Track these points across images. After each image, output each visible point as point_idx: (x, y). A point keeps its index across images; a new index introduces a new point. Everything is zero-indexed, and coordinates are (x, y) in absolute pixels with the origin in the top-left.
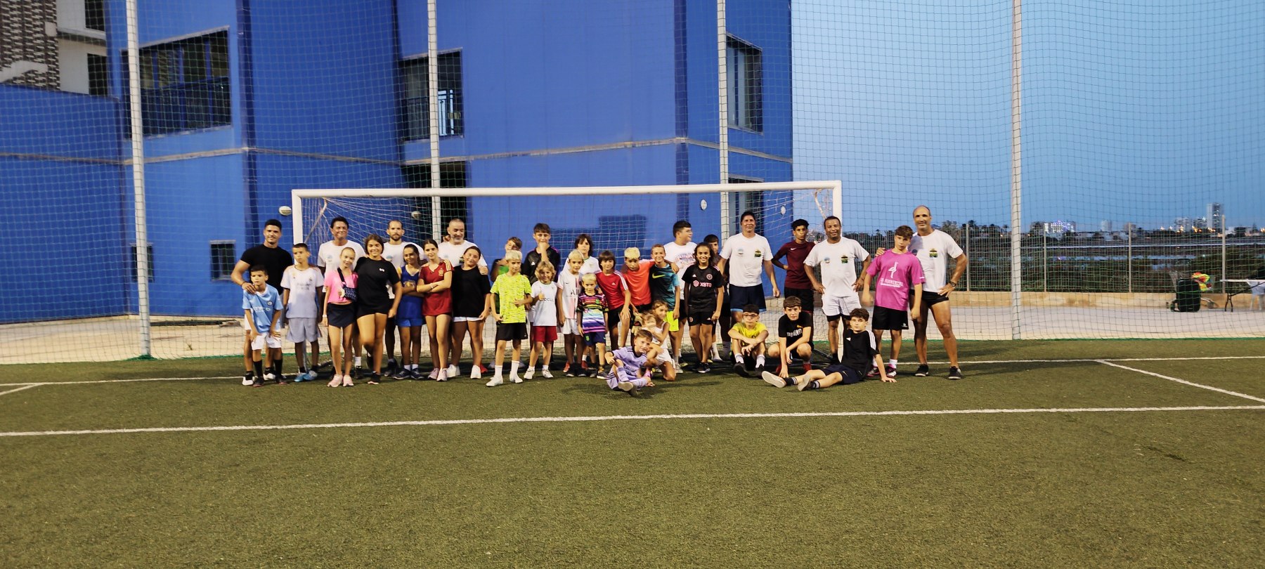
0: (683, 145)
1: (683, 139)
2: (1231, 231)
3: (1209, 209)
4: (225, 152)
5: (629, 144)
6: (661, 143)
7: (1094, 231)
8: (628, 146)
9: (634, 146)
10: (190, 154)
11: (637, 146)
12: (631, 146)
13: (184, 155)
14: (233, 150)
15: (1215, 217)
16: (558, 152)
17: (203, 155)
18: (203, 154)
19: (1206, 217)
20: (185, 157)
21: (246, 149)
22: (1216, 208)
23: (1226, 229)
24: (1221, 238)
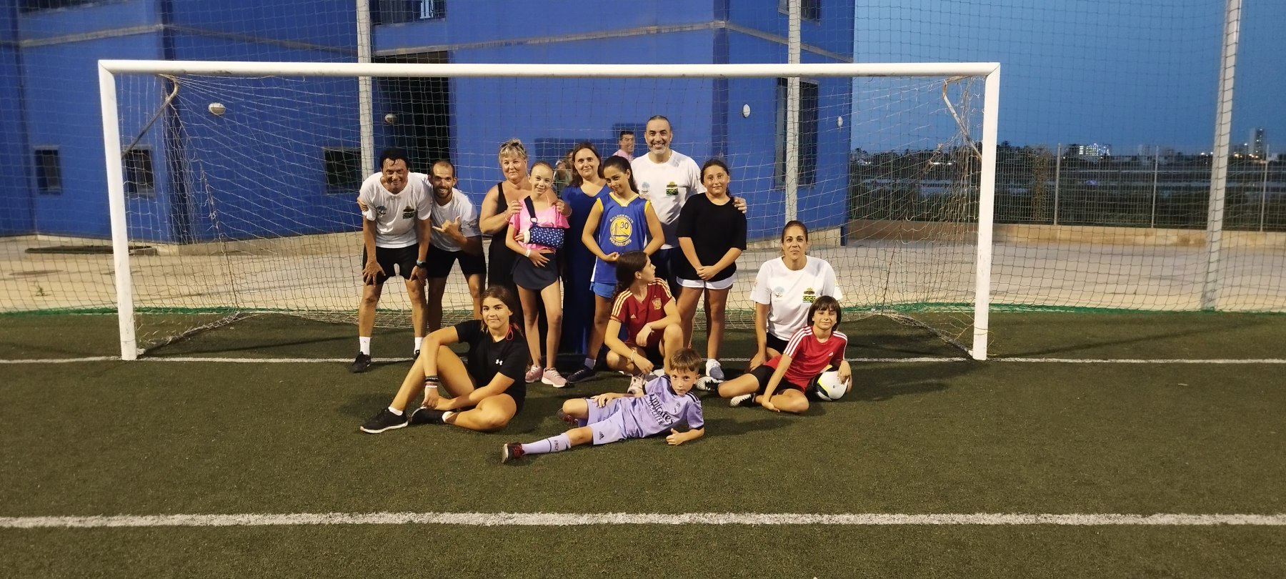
0: (723, 30)
1: (722, 24)
2: (1274, 157)
3: (1253, 133)
4: (136, 30)
5: (653, 29)
6: (694, 29)
7: (1131, 155)
8: (652, 32)
9: (659, 32)
10: (94, 33)
11: (663, 31)
12: (655, 32)
13: (89, 34)
14: (144, 29)
15: (1258, 143)
16: (561, 40)
17: (110, 35)
18: (111, 33)
19: (1248, 142)
20: (90, 36)
21: (161, 26)
22: (1259, 134)
23: (1270, 156)
24: (1264, 165)
